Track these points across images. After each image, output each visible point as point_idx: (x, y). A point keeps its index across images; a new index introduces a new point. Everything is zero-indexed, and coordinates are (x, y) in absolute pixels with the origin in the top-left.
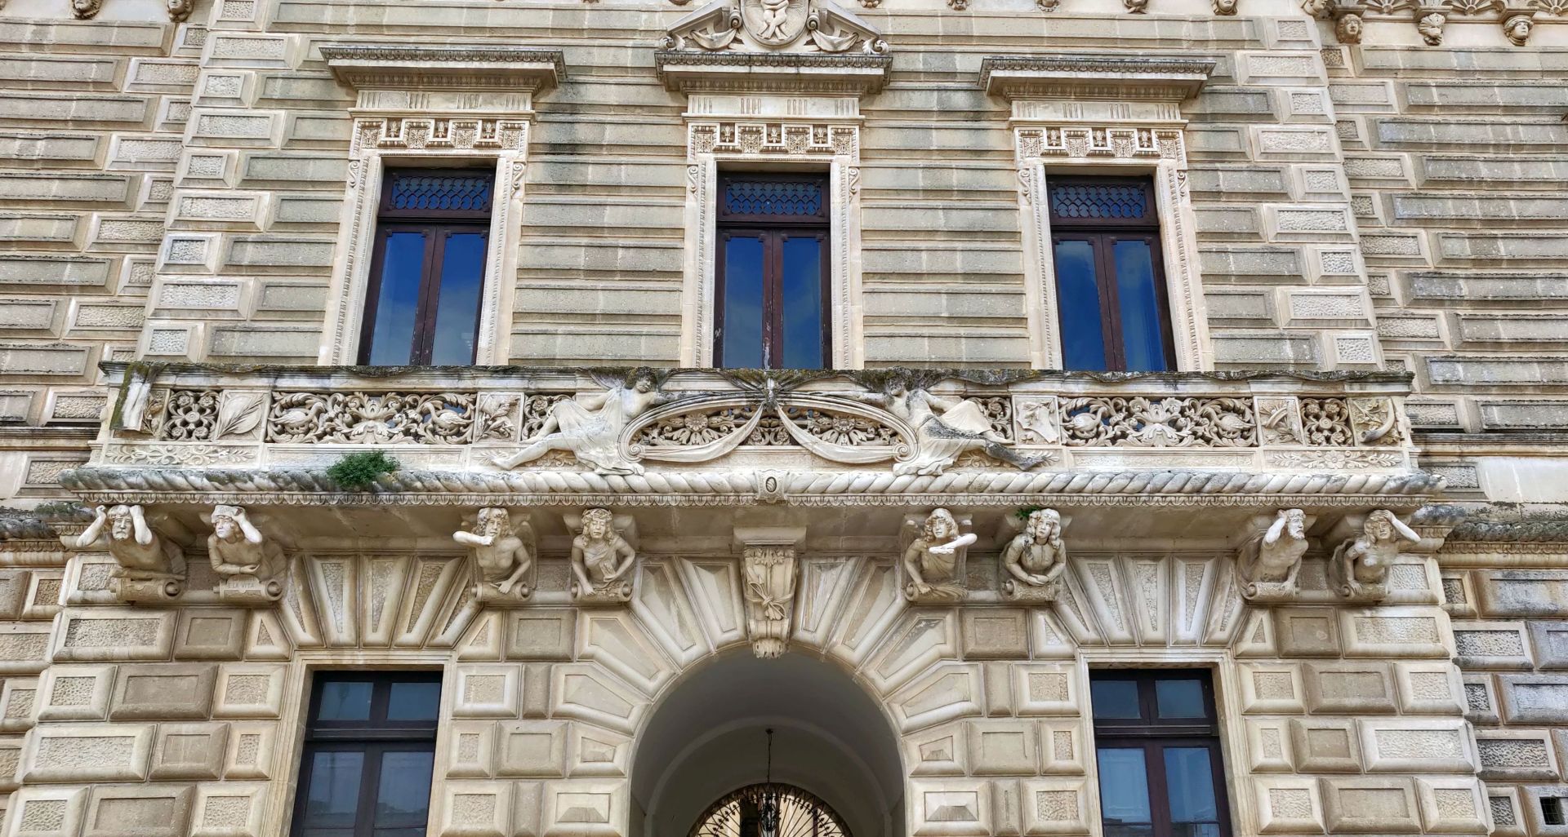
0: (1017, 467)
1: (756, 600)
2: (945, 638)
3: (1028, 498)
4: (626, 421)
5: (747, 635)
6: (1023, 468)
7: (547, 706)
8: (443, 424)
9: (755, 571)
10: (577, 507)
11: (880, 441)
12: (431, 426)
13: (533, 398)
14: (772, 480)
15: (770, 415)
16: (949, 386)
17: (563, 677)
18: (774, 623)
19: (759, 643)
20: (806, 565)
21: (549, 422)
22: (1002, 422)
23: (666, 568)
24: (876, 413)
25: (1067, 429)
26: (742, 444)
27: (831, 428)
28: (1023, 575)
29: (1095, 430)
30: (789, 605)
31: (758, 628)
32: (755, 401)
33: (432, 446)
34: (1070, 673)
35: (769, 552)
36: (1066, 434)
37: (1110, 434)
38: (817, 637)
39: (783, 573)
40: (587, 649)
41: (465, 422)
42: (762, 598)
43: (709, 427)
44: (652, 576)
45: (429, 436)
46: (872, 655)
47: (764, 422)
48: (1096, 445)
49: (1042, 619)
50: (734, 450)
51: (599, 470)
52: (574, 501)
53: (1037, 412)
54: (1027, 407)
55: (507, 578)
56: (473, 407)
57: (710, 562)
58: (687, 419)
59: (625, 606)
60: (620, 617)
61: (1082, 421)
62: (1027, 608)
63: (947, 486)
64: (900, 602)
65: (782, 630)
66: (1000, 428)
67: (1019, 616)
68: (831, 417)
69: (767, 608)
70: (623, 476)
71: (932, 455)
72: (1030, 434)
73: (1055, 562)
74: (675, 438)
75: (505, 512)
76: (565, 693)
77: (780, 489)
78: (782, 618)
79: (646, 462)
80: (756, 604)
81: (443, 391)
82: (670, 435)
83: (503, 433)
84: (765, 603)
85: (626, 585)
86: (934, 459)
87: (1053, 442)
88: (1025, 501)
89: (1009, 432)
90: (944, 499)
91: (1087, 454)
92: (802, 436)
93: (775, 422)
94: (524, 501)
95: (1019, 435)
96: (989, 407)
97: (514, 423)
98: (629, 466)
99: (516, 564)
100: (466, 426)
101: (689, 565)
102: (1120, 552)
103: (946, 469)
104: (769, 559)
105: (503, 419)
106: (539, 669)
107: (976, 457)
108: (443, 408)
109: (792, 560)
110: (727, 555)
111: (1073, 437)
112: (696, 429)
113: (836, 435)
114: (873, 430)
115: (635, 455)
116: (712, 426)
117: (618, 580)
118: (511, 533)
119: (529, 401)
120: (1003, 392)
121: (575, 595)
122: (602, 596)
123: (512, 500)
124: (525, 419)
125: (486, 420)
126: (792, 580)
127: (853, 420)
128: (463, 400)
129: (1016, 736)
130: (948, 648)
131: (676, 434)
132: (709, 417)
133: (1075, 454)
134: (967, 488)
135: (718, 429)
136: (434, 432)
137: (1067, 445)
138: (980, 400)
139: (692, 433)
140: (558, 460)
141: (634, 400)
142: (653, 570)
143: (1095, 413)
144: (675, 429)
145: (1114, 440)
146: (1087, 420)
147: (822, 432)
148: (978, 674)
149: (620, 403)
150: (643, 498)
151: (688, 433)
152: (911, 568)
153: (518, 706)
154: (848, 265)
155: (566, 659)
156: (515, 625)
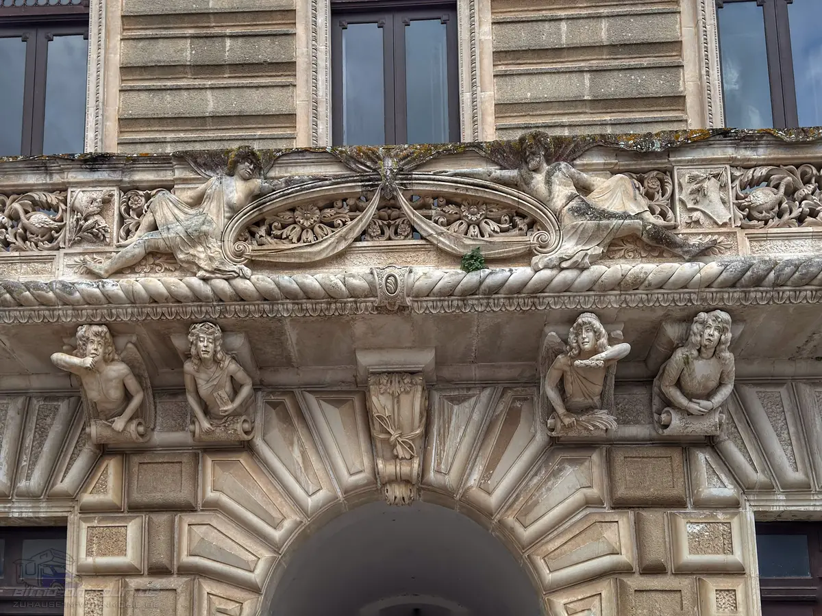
0: (680, 256)
1: (383, 436)
2: (591, 481)
3: (693, 296)
4: (228, 215)
5: (376, 479)
6: (687, 257)
7: (172, 560)
8: (33, 228)
9: (380, 402)
10: (181, 321)
11: (516, 232)
12: (20, 231)
13: (129, 194)
14: (391, 278)
15: (389, 204)
16: (597, 160)
17: (186, 528)
18: (404, 462)
19: (388, 487)
20: (436, 396)
21: (146, 220)
22: (661, 201)
23: (288, 402)
24: (511, 195)
25: (741, 208)
26: (358, 239)
27: (460, 219)
28: (683, 401)
29: (777, 209)
30: (419, 443)
31: (387, 468)
32: (372, 186)
33: (23, 254)
34: (735, 522)
35: (396, 378)
36: (740, 214)
37: (796, 212)
38: (450, 480)
39: (413, 404)
40: (211, 495)
41: (56, 225)
42: (389, 433)
43: (321, 222)
44: (274, 412)
45: (19, 243)
46: (511, 500)
47: (382, 213)
48: (778, 226)
49: (702, 458)
50: (349, 247)
51: (201, 273)
52: (177, 313)
53: (705, 185)
54: (693, 179)
55: (120, 414)
56: (64, 207)
57: (336, 395)
58: (297, 213)
59: (247, 447)
60: (243, 459)
61: (762, 197)
62: (686, 446)
63: (595, 282)
64: (540, 439)
65: (411, 470)
66: (658, 210)
67: (677, 455)
68: (458, 205)
69: (395, 446)
70: (226, 280)
71: (577, 244)
72: (696, 215)
73: (721, 384)
74: (284, 236)
75: (104, 329)
76: (189, 545)
77: (402, 291)
78: (412, 457)
79: (254, 264)
80: (383, 441)
81: (31, 188)
82: (279, 233)
83: (97, 236)
84: (392, 439)
85: (245, 421)
86: (580, 247)
87: (725, 225)
88: (690, 300)
89: (670, 214)
90: (591, 300)
91: (767, 237)
92: (426, 227)
93: (395, 213)
94: (125, 315)
95: (681, 217)
96: (646, 184)
97: (110, 223)
98: (235, 268)
99: (128, 397)
100: (58, 230)
101: (312, 399)
102: (795, 379)
103: (596, 260)
104: (395, 388)
105: (96, 218)
106: (161, 519)
107: (630, 246)
108: (34, 210)
109: (420, 388)
110: (353, 388)
111: (750, 217)
112: (307, 224)
113: (464, 226)
114: (507, 218)
115: (240, 256)
116: (325, 220)
117: (235, 414)
118: (116, 357)
119: (124, 198)
120: (662, 163)
121: (194, 433)
122: (220, 434)
123: (111, 315)
124: (122, 219)
125: (78, 220)
126: (421, 413)
127: (484, 207)
128: (52, 198)
129: (673, 595)
130: (595, 492)
131: (286, 232)
132: (321, 209)
133: (752, 238)
134: (619, 284)
135: (331, 225)
136: (25, 239)
137: (742, 227)
138: (634, 176)
139: (303, 230)
140: (157, 265)
141: (236, 189)
142: (274, 405)
143: (777, 187)
144: (284, 227)
145: (800, 220)
146: (767, 195)
147: (449, 223)
148: (628, 522)
149: (221, 192)
150: (252, 308)
151: (298, 229)
152: (552, 394)
153: (142, 559)
154: (477, 43)
155: (189, 508)
156: (135, 469)
